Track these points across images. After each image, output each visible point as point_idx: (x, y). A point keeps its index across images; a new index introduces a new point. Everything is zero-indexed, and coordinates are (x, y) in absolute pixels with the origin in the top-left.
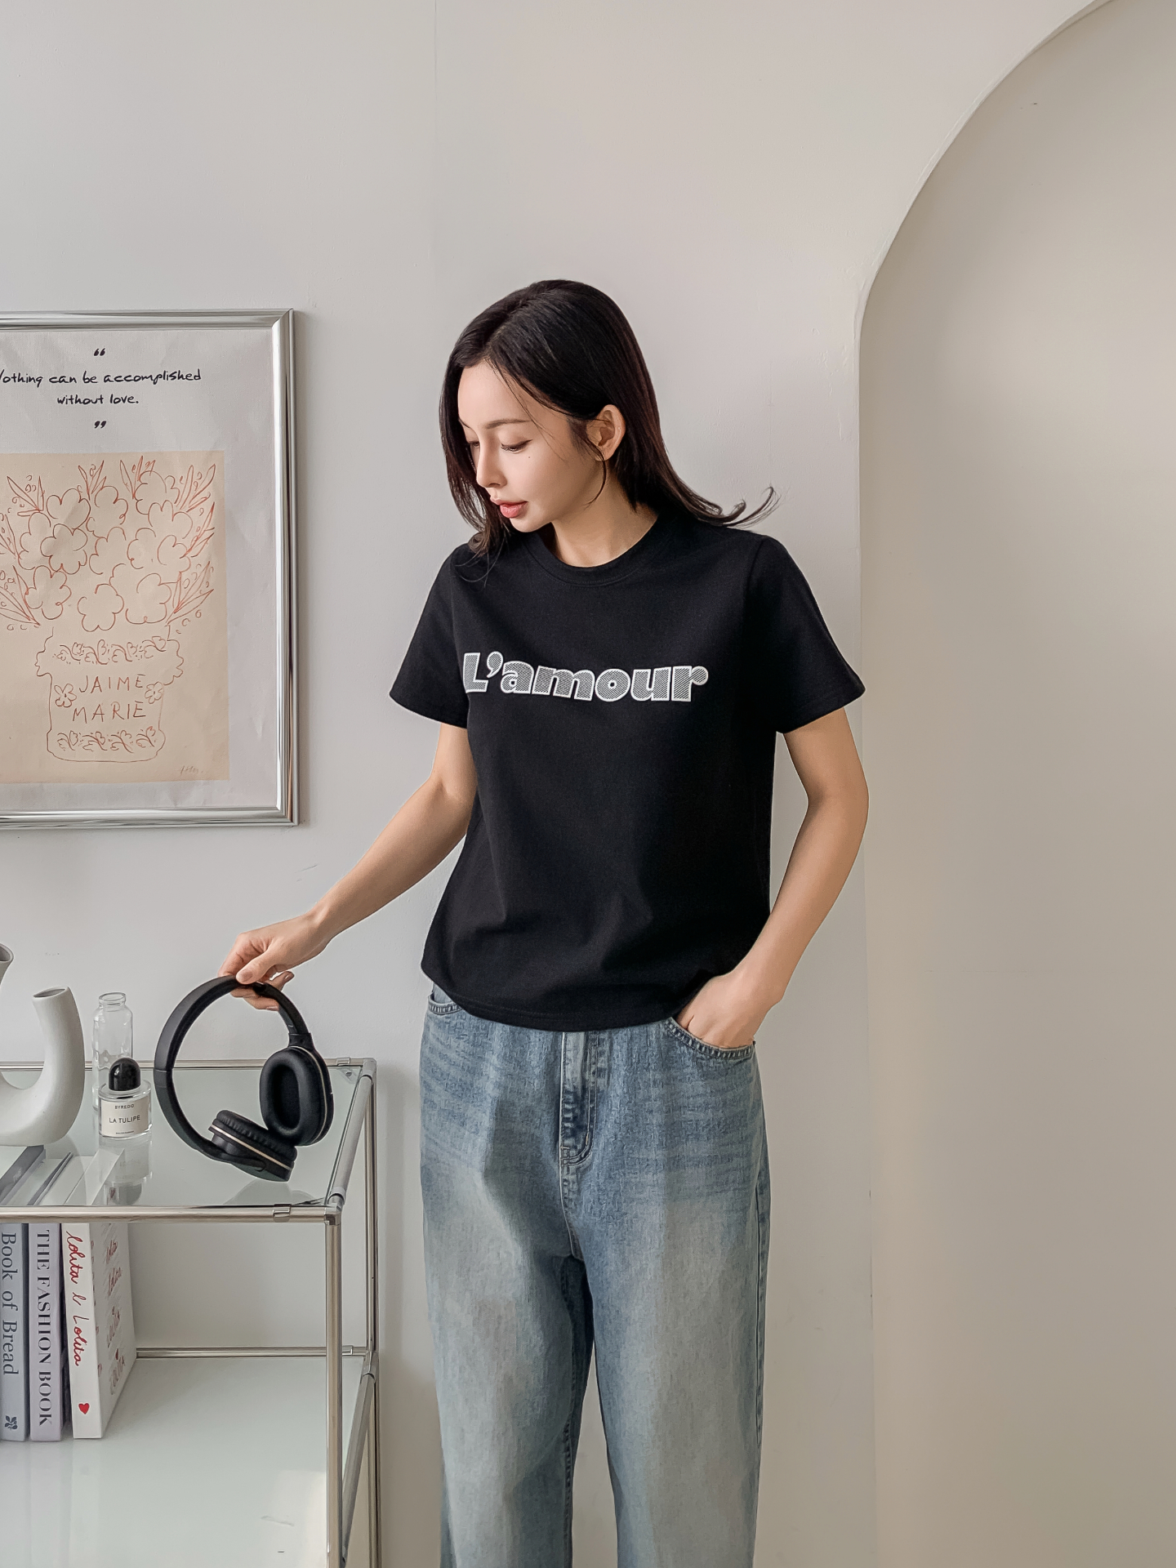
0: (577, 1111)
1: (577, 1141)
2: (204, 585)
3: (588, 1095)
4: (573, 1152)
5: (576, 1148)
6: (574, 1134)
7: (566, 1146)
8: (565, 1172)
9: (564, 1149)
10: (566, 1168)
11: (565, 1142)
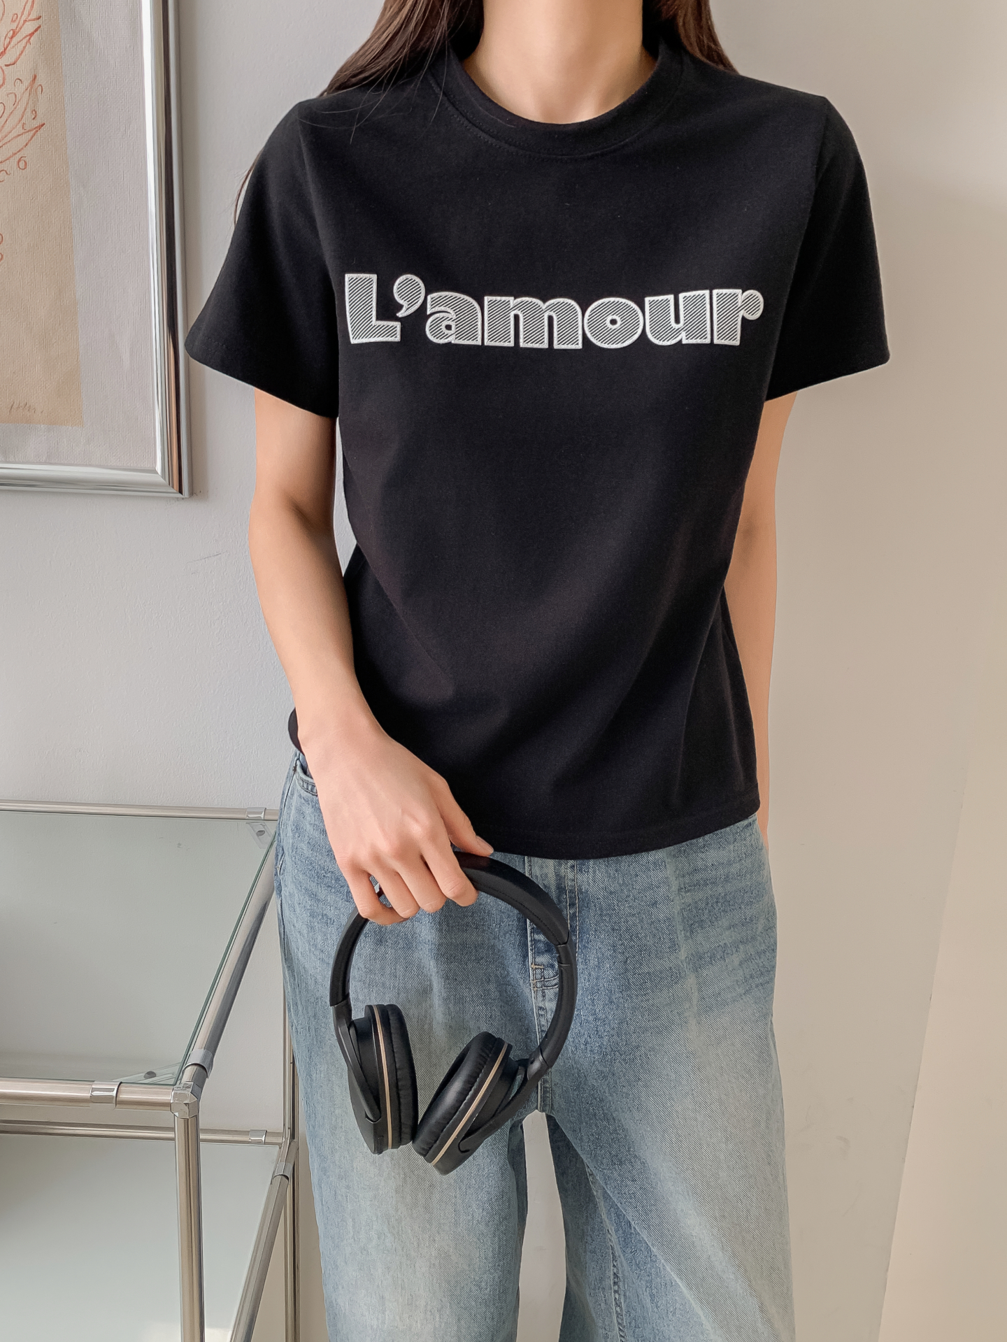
1: (555, 958)
2: (29, 113)
3: (566, 897)
4: (550, 974)
5: (550, 967)
6: (549, 949)
7: (539, 965)
8: (540, 998)
9: (536, 969)
10: (540, 993)
11: (537, 960)
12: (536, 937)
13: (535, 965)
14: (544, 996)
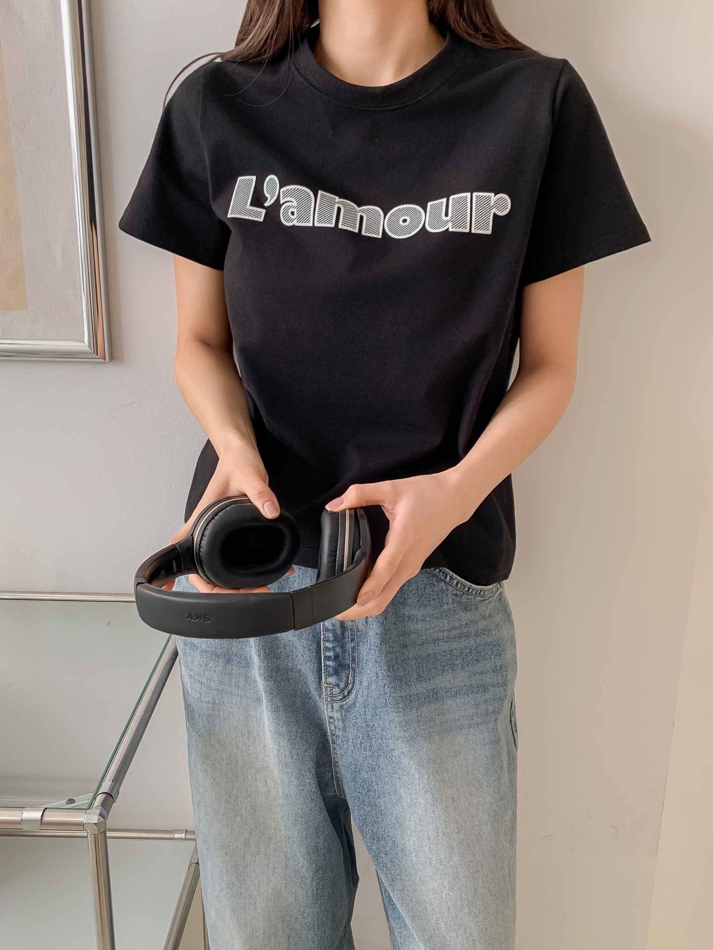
0: (337, 649)
1: (341, 680)
3: (349, 634)
4: (336, 690)
5: (338, 685)
6: (336, 673)
7: (329, 684)
8: (330, 710)
9: (327, 687)
10: (330, 705)
11: (328, 680)
12: (328, 663)
13: (327, 684)
14: (333, 708)
